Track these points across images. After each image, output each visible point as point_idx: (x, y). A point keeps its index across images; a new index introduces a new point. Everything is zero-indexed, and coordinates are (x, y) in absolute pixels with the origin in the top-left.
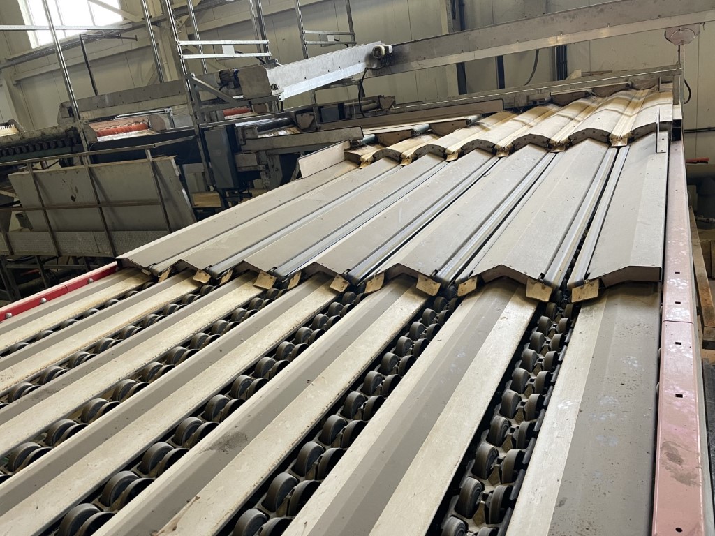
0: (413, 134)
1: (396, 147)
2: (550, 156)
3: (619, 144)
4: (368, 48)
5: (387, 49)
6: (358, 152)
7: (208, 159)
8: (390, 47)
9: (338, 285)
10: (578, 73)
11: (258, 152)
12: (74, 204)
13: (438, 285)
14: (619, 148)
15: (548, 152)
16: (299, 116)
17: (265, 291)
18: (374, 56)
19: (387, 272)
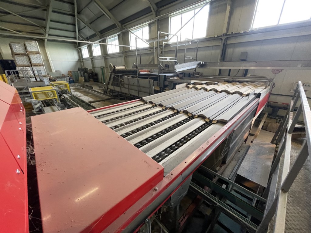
0: (202, 84)
1: (197, 86)
2: (228, 95)
3: (244, 96)
4: (198, 62)
5: (202, 63)
6: (189, 86)
7: (159, 81)
8: (203, 63)
9: (175, 111)
10: (250, 75)
11: (169, 81)
12: (134, 85)
13: (191, 115)
14: (243, 97)
16: (179, 75)
17: (163, 109)
18: (199, 64)
19: (184, 111)
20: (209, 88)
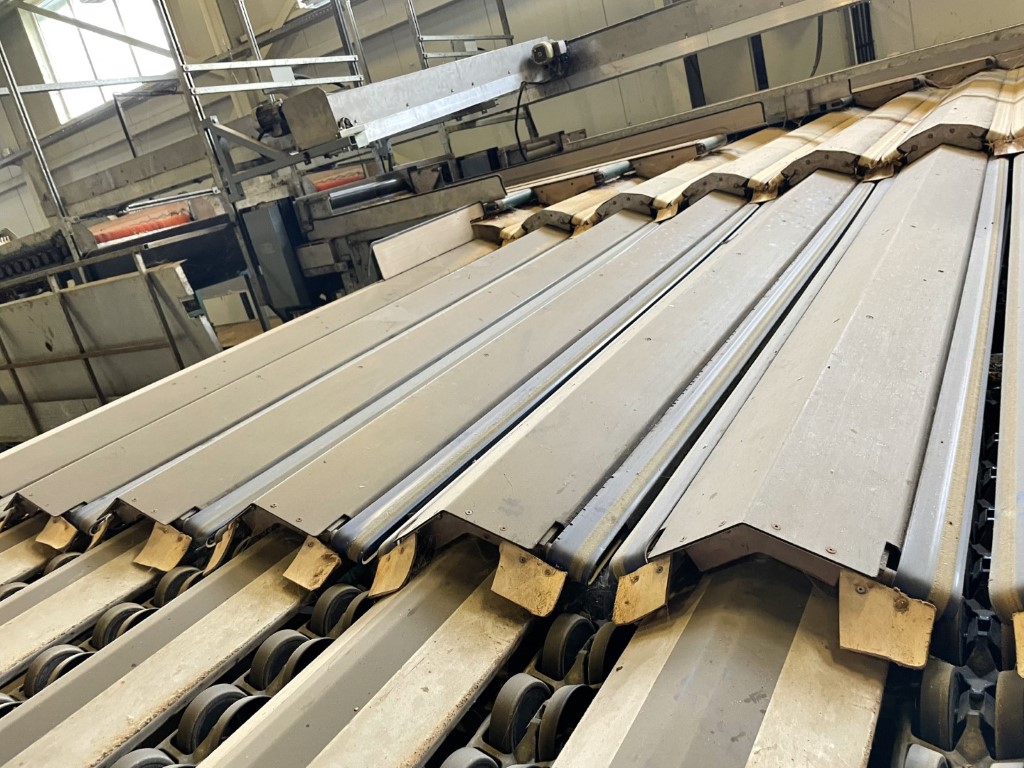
0: (599, 181)
1: (563, 208)
2: (863, 189)
3: (1011, 150)
4: (523, 49)
5: (555, 47)
6: (497, 223)
7: (256, 263)
8: (562, 44)
9: (309, 569)
12: (52, 358)
13: (560, 579)
14: (1011, 158)
15: (858, 182)
16: (415, 175)
18: (537, 61)
20: (665, 187)
